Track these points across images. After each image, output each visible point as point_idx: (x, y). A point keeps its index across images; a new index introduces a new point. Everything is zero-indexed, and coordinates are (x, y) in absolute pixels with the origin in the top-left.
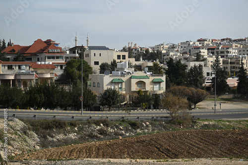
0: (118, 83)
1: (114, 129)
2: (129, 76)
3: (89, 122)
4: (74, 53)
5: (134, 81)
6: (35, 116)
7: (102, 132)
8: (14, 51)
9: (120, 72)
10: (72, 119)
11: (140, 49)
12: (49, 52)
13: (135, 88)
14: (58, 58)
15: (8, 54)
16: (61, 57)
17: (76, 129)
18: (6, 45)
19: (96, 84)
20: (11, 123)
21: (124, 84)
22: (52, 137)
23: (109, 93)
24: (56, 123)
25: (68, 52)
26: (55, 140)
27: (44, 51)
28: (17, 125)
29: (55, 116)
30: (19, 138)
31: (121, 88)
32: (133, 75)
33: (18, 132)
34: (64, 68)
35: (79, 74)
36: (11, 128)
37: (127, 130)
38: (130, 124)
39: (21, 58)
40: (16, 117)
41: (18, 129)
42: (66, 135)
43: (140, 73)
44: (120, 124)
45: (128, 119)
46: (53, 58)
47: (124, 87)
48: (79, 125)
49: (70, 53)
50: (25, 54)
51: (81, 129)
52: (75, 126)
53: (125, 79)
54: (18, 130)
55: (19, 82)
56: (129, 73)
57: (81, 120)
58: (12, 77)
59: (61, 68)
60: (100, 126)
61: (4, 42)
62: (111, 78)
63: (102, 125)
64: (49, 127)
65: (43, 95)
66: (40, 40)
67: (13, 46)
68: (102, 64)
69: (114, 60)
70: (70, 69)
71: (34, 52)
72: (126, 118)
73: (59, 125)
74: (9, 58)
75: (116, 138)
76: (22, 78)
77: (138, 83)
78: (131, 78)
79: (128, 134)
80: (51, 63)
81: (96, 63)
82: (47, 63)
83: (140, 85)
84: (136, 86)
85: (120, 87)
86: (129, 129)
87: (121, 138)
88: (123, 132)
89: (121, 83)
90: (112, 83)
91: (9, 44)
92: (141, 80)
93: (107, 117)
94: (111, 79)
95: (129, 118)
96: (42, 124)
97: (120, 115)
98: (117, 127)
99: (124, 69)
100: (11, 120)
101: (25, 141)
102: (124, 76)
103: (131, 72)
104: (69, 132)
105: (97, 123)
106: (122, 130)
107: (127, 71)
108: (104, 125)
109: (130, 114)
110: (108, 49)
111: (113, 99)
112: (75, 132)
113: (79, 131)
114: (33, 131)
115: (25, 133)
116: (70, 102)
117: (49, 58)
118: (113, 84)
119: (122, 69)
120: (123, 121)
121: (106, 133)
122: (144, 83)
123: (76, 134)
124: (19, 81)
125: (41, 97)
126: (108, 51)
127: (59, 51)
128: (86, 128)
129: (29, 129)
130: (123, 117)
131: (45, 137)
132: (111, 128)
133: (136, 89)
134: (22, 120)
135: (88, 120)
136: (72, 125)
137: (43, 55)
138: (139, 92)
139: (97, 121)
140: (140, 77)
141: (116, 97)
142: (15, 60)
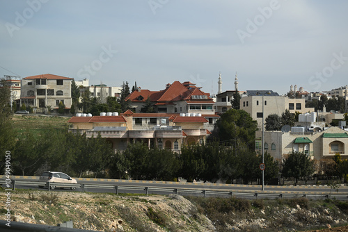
0: (304, 144)
1: (316, 213)
2: (319, 134)
3: (280, 202)
4: (224, 100)
5: (327, 142)
6: (204, 191)
7: (300, 217)
8: (141, 98)
9: (303, 128)
10: (255, 198)
11: (312, 95)
12: (191, 100)
13: (327, 151)
14: (204, 107)
15: (134, 103)
16: (210, 107)
17: (263, 212)
18: (131, 90)
19: (270, 146)
20: (174, 202)
21: (311, 145)
22: (232, 224)
23: (296, 158)
24: (236, 202)
25: (215, 100)
26: (236, 228)
27: (184, 97)
28: (183, 205)
29: (231, 193)
30: (187, 224)
31: (307, 152)
32: (325, 132)
33: (185, 216)
34: (213, 122)
35: (241, 131)
36: (176, 209)
37: (335, 215)
38: (339, 206)
39: (152, 108)
40: (179, 194)
41: (186, 211)
42: (250, 221)
43: (336, 130)
44: (324, 206)
45: (334, 198)
46: (198, 108)
47: (311, 149)
48: (267, 206)
49: (218, 101)
50: (156, 102)
51: (270, 213)
52: (261, 208)
53: (313, 138)
54: (185, 213)
55: (160, 142)
56: (318, 129)
57: (267, 199)
58: (151, 136)
59: (211, 122)
60: (296, 208)
61: (127, 86)
62: (292, 136)
63: (298, 206)
64: (226, 208)
65: (202, 160)
66: (177, 83)
67: (139, 91)
68: (269, 117)
69: (286, 110)
70: (227, 123)
71: (170, 99)
72: (333, 196)
73: (239, 206)
74: (135, 108)
75: (323, 227)
76: (164, 136)
77: (332, 144)
78: (322, 136)
79: (337, 222)
80: (200, 115)
81: (260, 115)
82: (189, 115)
83: (336, 148)
84: (330, 148)
85: (305, 149)
86: (338, 214)
87: (330, 227)
88: (330, 217)
89: (308, 144)
90: (294, 143)
91: (135, 89)
92: (337, 139)
93: (305, 195)
94: (293, 138)
95: (336, 196)
96: (216, 204)
97: (323, 192)
98: (321, 210)
99: (310, 123)
100: (173, 198)
101: (197, 229)
102: (312, 134)
103: (322, 128)
104: (253, 217)
105: (292, 203)
106: (329, 215)
107: (315, 126)
108: (301, 207)
109: (337, 190)
110: (276, 94)
111: (302, 168)
112: (262, 216)
113: (268, 215)
114: (205, 214)
115: (195, 217)
116: (241, 172)
117: (192, 107)
118: (296, 146)
119: (307, 124)
120: (328, 201)
121: (306, 220)
122: (342, 144)
123: (263, 220)
124: (160, 140)
125: (200, 163)
126: (277, 97)
127: (206, 98)
128: (277, 211)
129: (199, 211)
130: (327, 196)
131: (222, 224)
132: (313, 211)
133: (330, 153)
134: (188, 198)
135: (277, 199)
136: (257, 206)
137: (183, 104)
138: (336, 158)
139: (291, 201)
140: (335, 134)
141: (307, 165)
142: (144, 110)
